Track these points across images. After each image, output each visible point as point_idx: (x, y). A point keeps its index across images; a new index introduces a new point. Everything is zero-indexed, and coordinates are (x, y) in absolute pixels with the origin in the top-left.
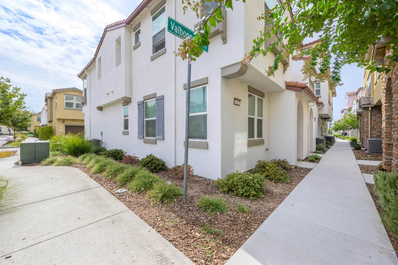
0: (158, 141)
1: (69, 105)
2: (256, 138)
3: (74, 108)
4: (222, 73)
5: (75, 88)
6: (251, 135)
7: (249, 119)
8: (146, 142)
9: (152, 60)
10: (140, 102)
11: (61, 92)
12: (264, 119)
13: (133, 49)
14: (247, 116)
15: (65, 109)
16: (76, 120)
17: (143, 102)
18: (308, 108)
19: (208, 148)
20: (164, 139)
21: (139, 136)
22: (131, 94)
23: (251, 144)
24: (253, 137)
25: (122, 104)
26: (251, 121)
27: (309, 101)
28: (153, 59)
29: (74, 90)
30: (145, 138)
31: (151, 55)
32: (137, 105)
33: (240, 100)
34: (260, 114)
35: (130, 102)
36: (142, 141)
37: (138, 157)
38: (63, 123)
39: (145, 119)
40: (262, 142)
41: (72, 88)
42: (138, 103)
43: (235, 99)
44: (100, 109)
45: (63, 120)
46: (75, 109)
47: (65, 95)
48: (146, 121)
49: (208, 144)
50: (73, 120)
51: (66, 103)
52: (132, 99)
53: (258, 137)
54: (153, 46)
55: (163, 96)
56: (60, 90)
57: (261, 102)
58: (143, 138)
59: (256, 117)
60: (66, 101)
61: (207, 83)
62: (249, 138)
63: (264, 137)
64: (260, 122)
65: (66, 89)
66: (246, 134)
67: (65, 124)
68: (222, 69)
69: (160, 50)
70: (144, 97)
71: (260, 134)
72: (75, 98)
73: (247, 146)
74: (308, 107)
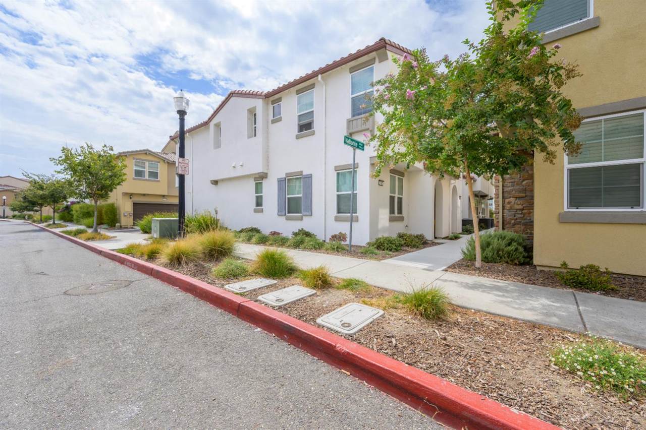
0: (304, 218)
1: (139, 174)
2: (396, 214)
3: (146, 178)
4: (370, 162)
5: (147, 150)
6: (392, 211)
7: (391, 197)
8: (288, 219)
9: (297, 139)
10: (282, 178)
11: (129, 155)
12: (404, 197)
13: (270, 121)
14: (388, 195)
15: (134, 179)
16: (148, 195)
17: (285, 178)
18: (449, 186)
19: (358, 221)
20: (311, 215)
21: (280, 213)
22: (268, 169)
23: (392, 220)
24: (394, 213)
25: (253, 179)
26: (392, 198)
27: (451, 179)
28: (298, 137)
29: (146, 153)
30: (287, 215)
31: (296, 133)
32: (277, 182)
33: (383, 181)
34: (401, 192)
35: (266, 178)
36: (284, 218)
37: (282, 234)
38: (131, 200)
39: (287, 196)
40: (402, 219)
41: (144, 150)
42: (278, 179)
43: (379, 180)
44: (215, 183)
45: (131, 195)
46: (146, 180)
47: (134, 160)
48: (289, 198)
49: (358, 217)
50: (144, 195)
51: (135, 170)
52: (268, 175)
53: (398, 213)
54: (299, 124)
55: (311, 175)
56: (128, 152)
57: (401, 181)
58: (285, 215)
59: (397, 195)
60: (136, 169)
61: (357, 168)
62: (390, 214)
63: (404, 214)
64: (400, 200)
65: (137, 151)
66: (387, 211)
67: (132, 201)
68: (371, 158)
69: (306, 130)
70: (286, 174)
71: (400, 212)
72: (147, 163)
73: (388, 221)
74: (450, 184)
